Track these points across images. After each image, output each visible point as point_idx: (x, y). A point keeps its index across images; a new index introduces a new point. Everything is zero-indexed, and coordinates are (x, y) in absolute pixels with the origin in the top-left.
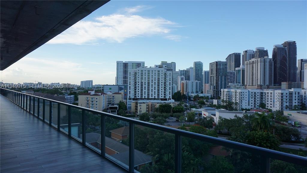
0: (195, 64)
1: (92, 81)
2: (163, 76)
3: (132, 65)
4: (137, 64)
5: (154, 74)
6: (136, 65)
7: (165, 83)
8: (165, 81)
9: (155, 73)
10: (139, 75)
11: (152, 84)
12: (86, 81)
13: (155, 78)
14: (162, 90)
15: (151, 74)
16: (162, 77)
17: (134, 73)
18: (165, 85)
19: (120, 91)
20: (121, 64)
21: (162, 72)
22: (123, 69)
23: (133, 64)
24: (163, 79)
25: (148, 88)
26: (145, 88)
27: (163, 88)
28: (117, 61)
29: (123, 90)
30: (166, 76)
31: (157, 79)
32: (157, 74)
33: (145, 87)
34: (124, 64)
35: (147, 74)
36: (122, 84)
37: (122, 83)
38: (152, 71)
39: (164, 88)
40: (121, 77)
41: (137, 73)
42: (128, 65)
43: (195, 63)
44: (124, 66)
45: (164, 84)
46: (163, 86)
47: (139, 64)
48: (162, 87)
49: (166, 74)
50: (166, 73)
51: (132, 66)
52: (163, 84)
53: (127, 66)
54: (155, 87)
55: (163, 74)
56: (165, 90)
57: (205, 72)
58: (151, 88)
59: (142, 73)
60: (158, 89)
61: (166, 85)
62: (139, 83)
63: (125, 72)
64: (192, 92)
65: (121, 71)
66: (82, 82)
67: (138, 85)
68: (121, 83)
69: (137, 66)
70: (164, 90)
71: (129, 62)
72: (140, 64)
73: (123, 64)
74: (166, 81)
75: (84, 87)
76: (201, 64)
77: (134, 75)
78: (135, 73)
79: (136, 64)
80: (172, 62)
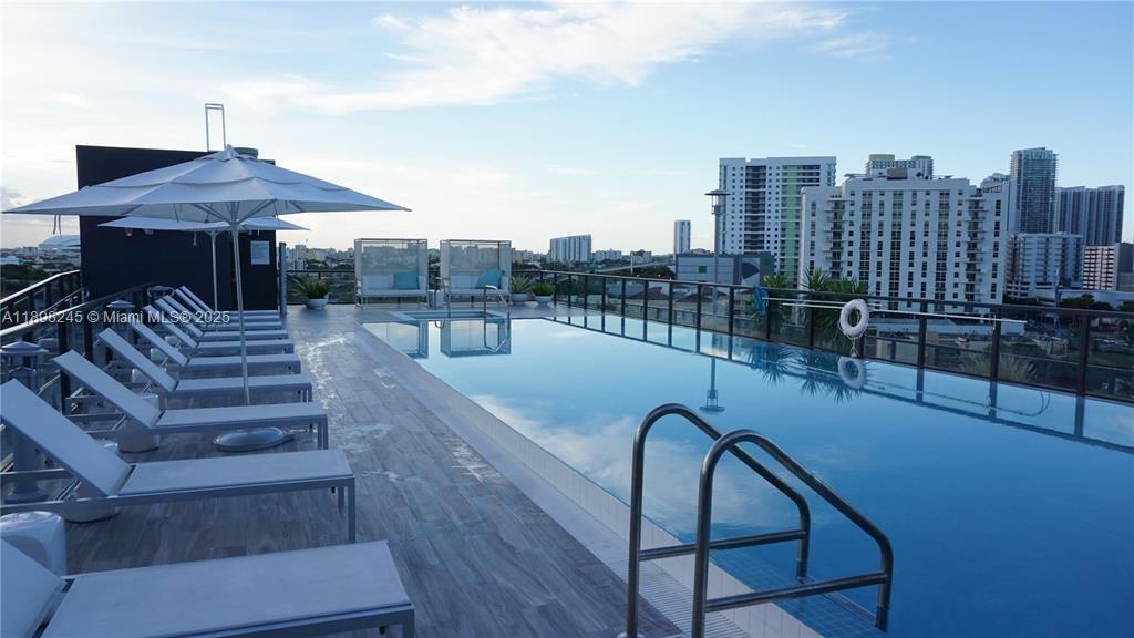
0: (1020, 161)
1: (588, 239)
2: (967, 216)
3: (780, 171)
4: (804, 167)
5: (920, 207)
6: (799, 174)
7: (975, 245)
8: (975, 235)
9: (928, 204)
10: (852, 215)
11: (912, 249)
12: (570, 238)
13: (927, 225)
14: (956, 275)
15: (907, 210)
16: (960, 218)
17: (833, 205)
18: (972, 256)
19: (745, 277)
20: (738, 172)
21: (960, 198)
22: (744, 190)
23: (785, 167)
24: (964, 229)
25: (895, 267)
26: (879, 268)
27: (963, 268)
28: (721, 160)
29: (757, 275)
30: (980, 215)
31: (934, 227)
32: (935, 206)
33: (879, 264)
34: (751, 171)
35: (888, 210)
36: (743, 251)
37: (742, 245)
38: (914, 194)
39: (965, 266)
40: (737, 220)
41: (847, 206)
42: (768, 171)
43: (1019, 154)
44: (750, 177)
45: (969, 248)
46: (964, 259)
47: (811, 167)
48: (957, 265)
49: (981, 205)
50: (977, 202)
51: (781, 177)
52: (963, 250)
53: (761, 177)
54: (925, 265)
55: (966, 206)
56: (971, 277)
57: (1065, 194)
58: (904, 270)
59: (867, 206)
60: (938, 275)
61: (978, 256)
62: (851, 249)
63: (755, 202)
64: (1044, 284)
65: (737, 199)
66: (555, 243)
67: (850, 254)
68: (737, 245)
69: (804, 174)
70: (968, 276)
71: (769, 159)
72: (818, 167)
73: (744, 172)
74: (979, 236)
75: (561, 259)
76: (1049, 161)
77: (832, 215)
78: (837, 203)
79: (799, 167)
80: (919, 157)
